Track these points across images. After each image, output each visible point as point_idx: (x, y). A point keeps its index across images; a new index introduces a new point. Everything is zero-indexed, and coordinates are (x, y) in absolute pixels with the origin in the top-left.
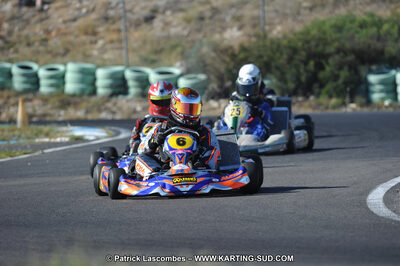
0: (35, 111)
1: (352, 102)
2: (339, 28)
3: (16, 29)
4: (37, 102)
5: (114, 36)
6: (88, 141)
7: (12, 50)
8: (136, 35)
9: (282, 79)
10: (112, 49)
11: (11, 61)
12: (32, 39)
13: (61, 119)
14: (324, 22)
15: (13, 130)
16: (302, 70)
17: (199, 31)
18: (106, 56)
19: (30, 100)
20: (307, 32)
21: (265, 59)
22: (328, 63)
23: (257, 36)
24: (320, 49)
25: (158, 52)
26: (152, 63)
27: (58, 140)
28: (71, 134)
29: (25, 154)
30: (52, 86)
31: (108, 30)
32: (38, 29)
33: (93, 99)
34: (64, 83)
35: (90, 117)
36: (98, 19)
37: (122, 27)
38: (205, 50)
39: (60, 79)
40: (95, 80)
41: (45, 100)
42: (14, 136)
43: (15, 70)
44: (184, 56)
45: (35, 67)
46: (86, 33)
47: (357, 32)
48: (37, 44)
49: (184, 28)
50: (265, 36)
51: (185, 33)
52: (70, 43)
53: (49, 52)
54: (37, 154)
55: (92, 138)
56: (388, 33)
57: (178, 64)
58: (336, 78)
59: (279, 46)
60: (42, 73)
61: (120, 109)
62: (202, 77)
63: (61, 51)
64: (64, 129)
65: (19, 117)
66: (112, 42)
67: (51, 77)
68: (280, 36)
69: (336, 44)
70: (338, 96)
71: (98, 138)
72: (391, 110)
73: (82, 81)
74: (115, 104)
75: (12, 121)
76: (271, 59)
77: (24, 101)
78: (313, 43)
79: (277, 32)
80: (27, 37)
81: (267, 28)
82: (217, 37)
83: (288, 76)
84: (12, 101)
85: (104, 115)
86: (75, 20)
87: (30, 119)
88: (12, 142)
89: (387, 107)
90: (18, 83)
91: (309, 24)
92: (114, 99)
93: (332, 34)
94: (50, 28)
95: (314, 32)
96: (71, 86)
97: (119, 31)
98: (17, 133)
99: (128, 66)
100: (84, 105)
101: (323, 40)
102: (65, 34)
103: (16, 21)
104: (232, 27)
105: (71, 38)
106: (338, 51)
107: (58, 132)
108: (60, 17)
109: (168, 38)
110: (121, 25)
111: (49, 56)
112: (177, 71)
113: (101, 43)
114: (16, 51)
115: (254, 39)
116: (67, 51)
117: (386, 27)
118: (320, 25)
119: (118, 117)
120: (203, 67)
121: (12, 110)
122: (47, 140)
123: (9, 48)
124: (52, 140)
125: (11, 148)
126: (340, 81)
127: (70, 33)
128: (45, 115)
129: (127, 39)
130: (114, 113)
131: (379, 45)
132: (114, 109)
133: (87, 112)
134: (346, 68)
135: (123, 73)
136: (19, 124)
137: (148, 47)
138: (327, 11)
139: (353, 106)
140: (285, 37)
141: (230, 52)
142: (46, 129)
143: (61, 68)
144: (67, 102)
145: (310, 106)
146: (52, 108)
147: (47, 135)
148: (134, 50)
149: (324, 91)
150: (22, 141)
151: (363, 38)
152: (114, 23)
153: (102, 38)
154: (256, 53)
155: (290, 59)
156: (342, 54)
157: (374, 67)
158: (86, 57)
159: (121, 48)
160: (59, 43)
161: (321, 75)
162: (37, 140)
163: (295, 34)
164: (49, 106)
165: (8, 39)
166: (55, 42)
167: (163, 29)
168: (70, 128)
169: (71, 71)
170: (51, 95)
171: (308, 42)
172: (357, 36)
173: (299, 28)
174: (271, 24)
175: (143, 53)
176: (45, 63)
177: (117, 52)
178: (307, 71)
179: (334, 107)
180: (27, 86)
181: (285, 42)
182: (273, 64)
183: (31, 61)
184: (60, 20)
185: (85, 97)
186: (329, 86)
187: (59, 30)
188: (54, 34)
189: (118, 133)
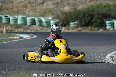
0: (9, 29)
1: (101, 29)
2: (98, 7)
3: (4, 5)
4: (9, 27)
5: (32, 8)
6: (24, 38)
7: (2, 11)
8: (38, 8)
9: (81, 21)
10: (32, 12)
11: (2, 14)
12: (8, 8)
13: (16, 32)
14: (93, 6)
15: (2, 35)
16: (86, 19)
17: (57, 7)
18: (30, 14)
19: (7, 26)
20: (88, 8)
21: (76, 16)
22: (94, 17)
23: (74, 9)
24: (92, 13)
25: (45, 13)
26: (43, 16)
27: (15, 38)
28: (19, 36)
29: (6, 41)
30: (14, 22)
31: (30, 6)
32: (10, 5)
33: (26, 26)
34: (17, 21)
35: (25, 31)
36: (28, 3)
37: (35, 6)
38: (59, 12)
39: (16, 20)
40: (26, 20)
41: (12, 26)
42: (3, 36)
43: (3, 17)
44: (52, 14)
45: (9, 16)
46: (24, 7)
47: (103, 9)
48: (10, 10)
49: (53, 6)
50: (76, 9)
51: (53, 7)
52: (19, 9)
53: (13, 12)
54: (9, 42)
55: (25, 37)
56: (112, 9)
57: (51, 16)
58: (96, 22)
59: (80, 12)
60: (11, 18)
61: (33, 29)
62: (58, 20)
63: (17, 12)
64: (17, 34)
65: (4, 31)
66: (31, 9)
67: (14, 19)
68: (81, 9)
69: (97, 12)
70: (97, 27)
71: (27, 38)
72: (112, 31)
73: (23, 21)
74: (32, 28)
75: (2, 32)
76: (78, 16)
77: (6, 26)
78: (90, 12)
79: (80, 8)
80: (7, 8)
81: (77, 7)
82: (62, 9)
83: (83, 21)
84: (2, 26)
85: (29, 31)
86: (21, 3)
87: (7, 31)
88: (2, 38)
89: (111, 31)
90: (4, 21)
91: (89, 6)
92: (32, 26)
93: (96, 9)
94: (14, 5)
95: (90, 8)
96: (19, 22)
97: (33, 6)
98: (3, 35)
99: (36, 17)
100: (23, 28)
101: (93, 11)
102: (18, 7)
103: (4, 3)
104: (66, 6)
105: (20, 8)
106: (97, 14)
107: (15, 35)
108: (17, 2)
109: (48, 9)
110: (34, 5)
111: (13, 13)
112: (50, 18)
113: (28, 10)
114: (4, 12)
115: (73, 10)
116: (18, 12)
117: (111, 7)
118: (92, 6)
119: (33, 31)
120: (58, 17)
121: (2, 29)
122: (12, 38)
123: (1, 11)
124: (14, 38)
125: (2, 40)
126: (98, 23)
127: (19, 7)
128: (12, 30)
129: (36, 9)
130: (31, 30)
131: (109, 13)
132: (32, 29)
133: (24, 30)
134: (99, 19)
135: (34, 19)
136: (4, 33)
137: (42, 11)
138: (94, 2)
139: (101, 30)
140: (82, 9)
141: (66, 13)
142: (12, 34)
143: (17, 17)
144: (18, 27)
145: (89, 30)
146: (14, 28)
147: (12, 36)
148: (38, 12)
149: (93, 25)
150: (5, 38)
151: (105, 10)
152: (32, 4)
153: (29, 8)
154: (73, 14)
155: (83, 16)
156: (98, 15)
157: (108, 19)
158: (24, 14)
159: (34, 12)
160: (16, 10)
161: (92, 21)
162: (9, 38)
163: (85, 9)
164: (13, 28)
165: (2, 8)
166: (15, 9)
167: (47, 6)
168: (19, 34)
169: (20, 18)
170: (14, 25)
171: (88, 11)
172: (103, 10)
173: (86, 7)
174: (78, 6)
175: (41, 13)
176: (12, 15)
177: (33, 13)
178: (88, 19)
179: (96, 30)
180: (7, 22)
181: (82, 11)
182: (78, 17)
183: (8, 14)
184: (17, 3)
185: (23, 25)
186: (95, 24)
187: (16, 6)
188: (15, 7)
189: (33, 36)
